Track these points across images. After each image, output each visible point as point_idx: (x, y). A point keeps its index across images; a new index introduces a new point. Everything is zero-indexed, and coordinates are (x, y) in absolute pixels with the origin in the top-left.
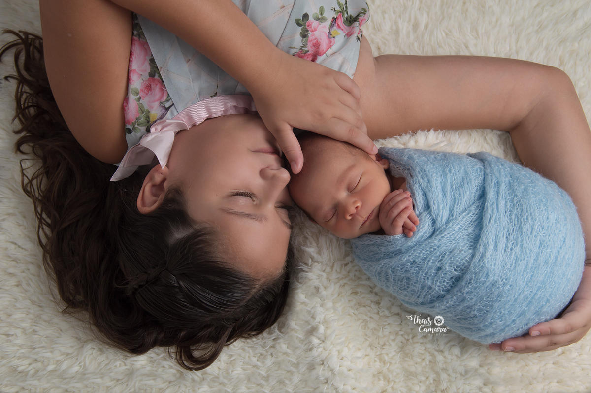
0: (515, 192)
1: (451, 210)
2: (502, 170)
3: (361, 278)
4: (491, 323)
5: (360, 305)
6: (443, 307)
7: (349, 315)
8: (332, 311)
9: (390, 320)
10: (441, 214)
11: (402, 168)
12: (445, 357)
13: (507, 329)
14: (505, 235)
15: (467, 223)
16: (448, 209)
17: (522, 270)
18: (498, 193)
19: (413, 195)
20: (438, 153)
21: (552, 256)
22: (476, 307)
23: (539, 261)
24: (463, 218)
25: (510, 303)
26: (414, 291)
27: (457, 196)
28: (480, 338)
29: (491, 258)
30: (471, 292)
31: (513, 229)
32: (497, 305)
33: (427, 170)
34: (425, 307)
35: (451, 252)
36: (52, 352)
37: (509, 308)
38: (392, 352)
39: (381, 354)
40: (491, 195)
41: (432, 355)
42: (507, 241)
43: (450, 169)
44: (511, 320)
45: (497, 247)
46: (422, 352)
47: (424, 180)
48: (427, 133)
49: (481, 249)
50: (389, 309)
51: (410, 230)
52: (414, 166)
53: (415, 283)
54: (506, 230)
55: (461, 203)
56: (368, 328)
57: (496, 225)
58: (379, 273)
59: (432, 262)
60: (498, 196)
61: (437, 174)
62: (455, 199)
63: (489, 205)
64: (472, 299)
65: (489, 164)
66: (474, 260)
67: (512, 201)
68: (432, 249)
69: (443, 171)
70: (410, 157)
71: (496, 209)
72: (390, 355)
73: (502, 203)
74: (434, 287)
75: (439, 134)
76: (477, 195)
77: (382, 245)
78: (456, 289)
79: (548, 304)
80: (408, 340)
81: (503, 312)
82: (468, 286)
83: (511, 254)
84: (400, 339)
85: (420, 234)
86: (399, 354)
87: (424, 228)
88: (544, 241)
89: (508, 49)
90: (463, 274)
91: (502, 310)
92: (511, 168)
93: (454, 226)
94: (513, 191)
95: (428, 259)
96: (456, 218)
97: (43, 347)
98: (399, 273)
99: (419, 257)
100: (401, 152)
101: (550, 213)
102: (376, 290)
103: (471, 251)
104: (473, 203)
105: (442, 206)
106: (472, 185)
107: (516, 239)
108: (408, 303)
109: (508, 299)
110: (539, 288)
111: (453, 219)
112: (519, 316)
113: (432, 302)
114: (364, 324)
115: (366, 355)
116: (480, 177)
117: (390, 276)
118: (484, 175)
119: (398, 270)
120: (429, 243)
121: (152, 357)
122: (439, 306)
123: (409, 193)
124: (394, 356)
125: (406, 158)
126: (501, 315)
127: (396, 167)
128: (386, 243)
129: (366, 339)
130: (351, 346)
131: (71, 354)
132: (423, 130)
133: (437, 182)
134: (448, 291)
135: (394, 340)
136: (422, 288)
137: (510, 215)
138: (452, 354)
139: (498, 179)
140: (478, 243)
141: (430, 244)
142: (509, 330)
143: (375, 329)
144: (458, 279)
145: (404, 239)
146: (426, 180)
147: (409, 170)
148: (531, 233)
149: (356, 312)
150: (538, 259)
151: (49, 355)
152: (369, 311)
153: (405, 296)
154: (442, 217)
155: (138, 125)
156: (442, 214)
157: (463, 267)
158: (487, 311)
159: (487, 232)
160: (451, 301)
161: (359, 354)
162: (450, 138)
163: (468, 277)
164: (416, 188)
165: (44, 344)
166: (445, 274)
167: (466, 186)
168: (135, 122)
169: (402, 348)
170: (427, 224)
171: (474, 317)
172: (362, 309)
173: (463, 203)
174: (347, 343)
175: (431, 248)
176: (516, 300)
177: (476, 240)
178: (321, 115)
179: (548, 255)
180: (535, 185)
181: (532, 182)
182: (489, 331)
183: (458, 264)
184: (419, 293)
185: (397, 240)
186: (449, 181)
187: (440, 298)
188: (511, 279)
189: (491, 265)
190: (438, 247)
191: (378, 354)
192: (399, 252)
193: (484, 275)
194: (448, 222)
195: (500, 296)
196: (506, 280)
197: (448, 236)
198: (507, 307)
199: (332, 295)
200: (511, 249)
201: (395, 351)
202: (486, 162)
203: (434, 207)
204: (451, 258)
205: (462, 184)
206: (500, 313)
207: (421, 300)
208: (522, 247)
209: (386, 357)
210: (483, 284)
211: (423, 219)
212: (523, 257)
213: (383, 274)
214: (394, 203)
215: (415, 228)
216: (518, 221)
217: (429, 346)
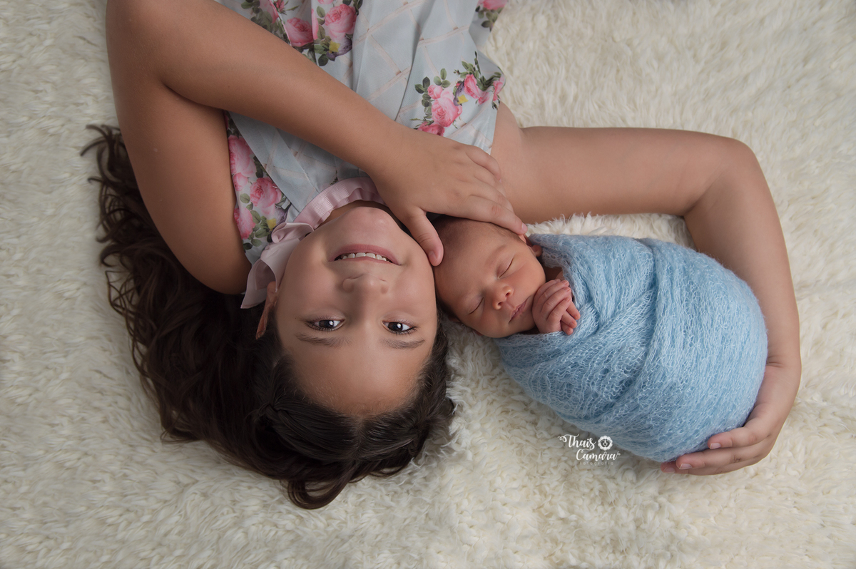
0: (690, 279)
1: (617, 302)
2: (675, 255)
3: (513, 393)
4: (670, 435)
5: (513, 426)
6: (611, 419)
7: (501, 438)
8: (481, 434)
9: (549, 444)
10: (605, 306)
11: (557, 256)
12: (617, 484)
13: (689, 442)
14: (683, 328)
15: (637, 316)
16: (614, 300)
17: (705, 370)
18: (672, 280)
19: (572, 285)
20: (598, 237)
21: (736, 352)
22: (652, 416)
23: (723, 358)
24: (632, 310)
25: (692, 410)
26: (576, 400)
27: (623, 285)
28: (656, 454)
29: (668, 356)
30: (646, 398)
31: (692, 321)
32: (676, 412)
33: (587, 255)
34: (590, 422)
35: (619, 351)
36: (146, 499)
37: (691, 416)
38: (553, 481)
39: (541, 485)
40: (664, 282)
41: (602, 483)
42: (685, 335)
43: (614, 253)
44: (693, 431)
45: (674, 342)
46: (590, 480)
47: (584, 268)
48: (584, 219)
49: (656, 345)
50: (548, 430)
51: (570, 326)
52: (571, 253)
53: (577, 390)
54: (683, 322)
55: (629, 293)
56: (524, 454)
57: (671, 317)
58: (534, 381)
59: (597, 364)
60: (672, 283)
61: (599, 260)
62: (621, 288)
63: (662, 294)
64: (646, 406)
65: (659, 250)
66: (648, 359)
67: (688, 289)
68: (597, 348)
69: (606, 257)
70: (566, 243)
71: (670, 299)
72: (552, 486)
73: (677, 292)
74: (600, 393)
75: (597, 220)
76: (647, 283)
77: (536, 345)
78: (627, 395)
79: (734, 411)
80: (573, 467)
81: (684, 421)
82: (642, 391)
83: (690, 351)
84: (563, 465)
85: (581, 331)
86: (563, 484)
87: (586, 323)
88: (726, 334)
89: (672, 122)
90: (635, 376)
91: (683, 418)
92: (685, 254)
93: (621, 320)
94: (689, 278)
95: (592, 360)
96: (623, 310)
97: (136, 494)
98: (558, 378)
99: (581, 357)
100: (555, 238)
101: (730, 301)
102: (533, 406)
103: (643, 349)
104: (643, 293)
105: (606, 297)
106: (640, 272)
107: (695, 333)
108: (569, 417)
109: (690, 405)
110: (725, 390)
111: (620, 312)
112: (704, 426)
113: (598, 414)
114: (518, 449)
115: (524, 486)
116: (650, 263)
117: (546, 383)
118: (654, 261)
119: (556, 375)
120: (593, 340)
121: (265, 501)
122: (607, 419)
123: (567, 283)
124: (556, 486)
125: (561, 244)
126: (681, 425)
127: (550, 256)
128: (541, 343)
129: (523, 468)
130: (504, 475)
131: (170, 501)
132: (578, 214)
133: (599, 269)
134: (618, 398)
135: (555, 468)
136: (586, 396)
137: (687, 305)
138: (625, 481)
139: (670, 264)
140: (651, 338)
141: (595, 342)
142: (691, 444)
143: (533, 455)
144: (629, 383)
145: (563, 337)
146: (586, 267)
147: (565, 257)
148: (712, 325)
149: (509, 435)
150: (721, 356)
151: (143, 503)
152: (525, 434)
153: (566, 407)
154: (607, 310)
155: (257, 236)
156: (607, 306)
157: (635, 368)
158: (665, 420)
159: (661, 325)
160: (621, 410)
161: (515, 485)
162: (611, 224)
163: (641, 379)
164: (575, 276)
165: (137, 491)
166: (614, 377)
167: (634, 273)
168: (253, 234)
169: (566, 477)
170: (590, 318)
171: (649, 428)
172: (516, 431)
173: (631, 294)
174: (500, 472)
175: (595, 346)
176: (698, 406)
177: (649, 335)
178: (457, 194)
179: (732, 351)
180: (712, 271)
181: (708, 268)
182: (668, 444)
183: (628, 364)
184: (582, 403)
185: (554, 338)
186: (613, 268)
187: (608, 407)
188: (693, 381)
189: (668, 364)
190: (604, 345)
191: (537, 484)
192: (557, 353)
193: (661, 376)
194: (614, 315)
195: (679, 401)
196: (686, 381)
197: (615, 331)
198: (689, 415)
199: (479, 414)
200: (691, 346)
201: (557, 481)
202: (655, 249)
203: (596, 298)
204: (619, 358)
205: (629, 271)
206: (681, 422)
207: (584, 412)
208: (703, 342)
209: (547, 489)
210: (659, 387)
211: (585, 313)
212: (704, 353)
213: (539, 381)
214: (549, 295)
215: (576, 323)
216: (696, 312)
217: (598, 472)
